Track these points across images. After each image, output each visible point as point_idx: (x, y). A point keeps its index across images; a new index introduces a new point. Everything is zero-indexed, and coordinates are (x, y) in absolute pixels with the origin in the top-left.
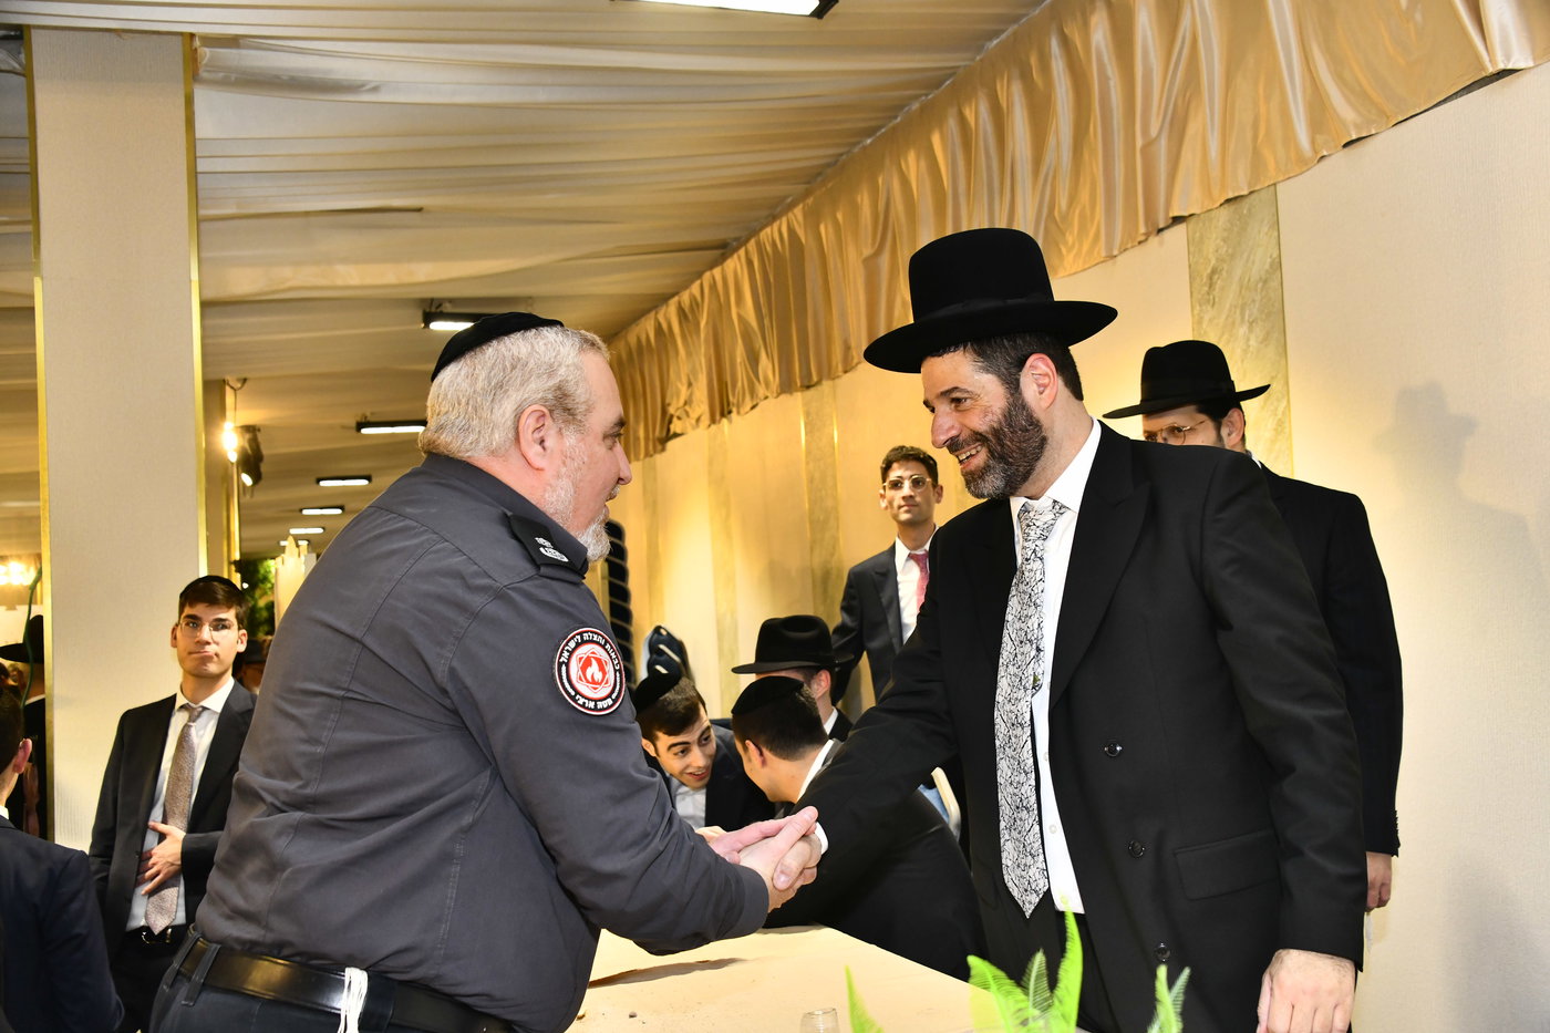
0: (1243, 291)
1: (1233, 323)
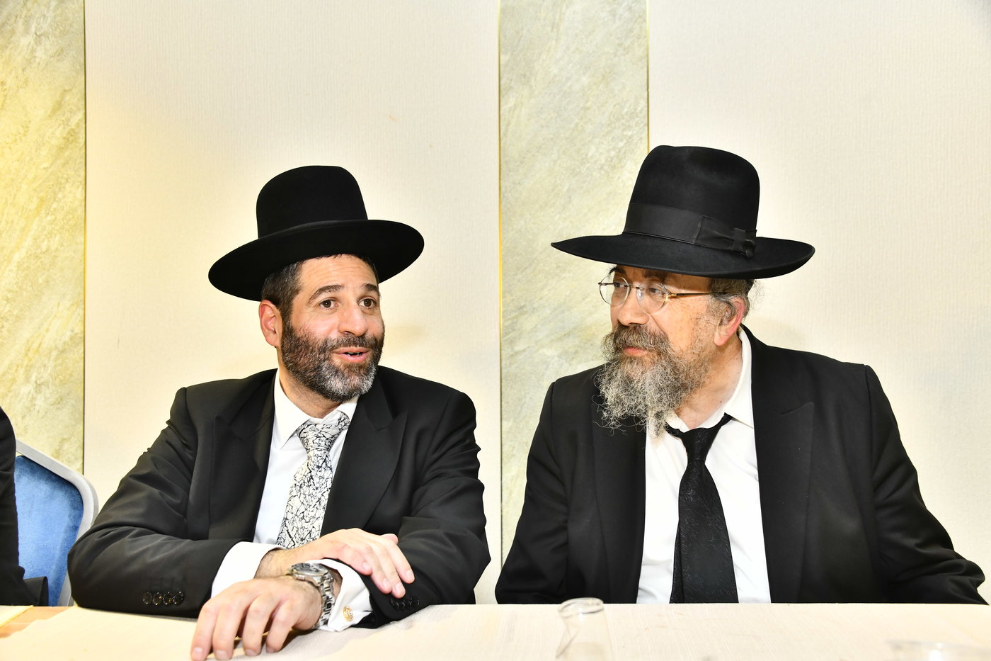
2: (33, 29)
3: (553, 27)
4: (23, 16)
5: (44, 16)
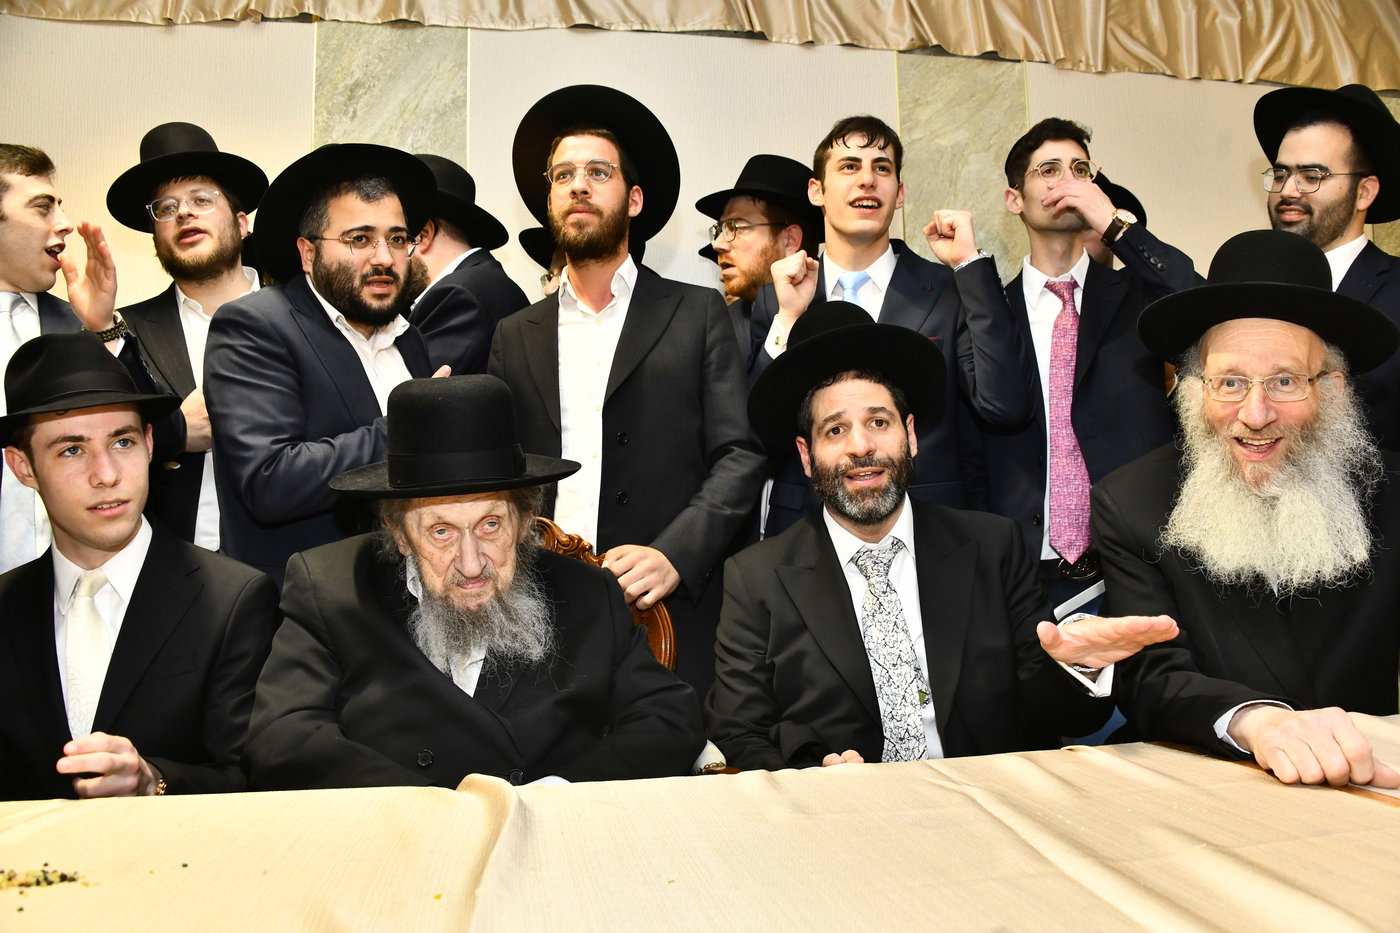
0: (406, 116)
2: (409, 141)
3: (951, 184)
4: (399, 127)
5: (423, 128)
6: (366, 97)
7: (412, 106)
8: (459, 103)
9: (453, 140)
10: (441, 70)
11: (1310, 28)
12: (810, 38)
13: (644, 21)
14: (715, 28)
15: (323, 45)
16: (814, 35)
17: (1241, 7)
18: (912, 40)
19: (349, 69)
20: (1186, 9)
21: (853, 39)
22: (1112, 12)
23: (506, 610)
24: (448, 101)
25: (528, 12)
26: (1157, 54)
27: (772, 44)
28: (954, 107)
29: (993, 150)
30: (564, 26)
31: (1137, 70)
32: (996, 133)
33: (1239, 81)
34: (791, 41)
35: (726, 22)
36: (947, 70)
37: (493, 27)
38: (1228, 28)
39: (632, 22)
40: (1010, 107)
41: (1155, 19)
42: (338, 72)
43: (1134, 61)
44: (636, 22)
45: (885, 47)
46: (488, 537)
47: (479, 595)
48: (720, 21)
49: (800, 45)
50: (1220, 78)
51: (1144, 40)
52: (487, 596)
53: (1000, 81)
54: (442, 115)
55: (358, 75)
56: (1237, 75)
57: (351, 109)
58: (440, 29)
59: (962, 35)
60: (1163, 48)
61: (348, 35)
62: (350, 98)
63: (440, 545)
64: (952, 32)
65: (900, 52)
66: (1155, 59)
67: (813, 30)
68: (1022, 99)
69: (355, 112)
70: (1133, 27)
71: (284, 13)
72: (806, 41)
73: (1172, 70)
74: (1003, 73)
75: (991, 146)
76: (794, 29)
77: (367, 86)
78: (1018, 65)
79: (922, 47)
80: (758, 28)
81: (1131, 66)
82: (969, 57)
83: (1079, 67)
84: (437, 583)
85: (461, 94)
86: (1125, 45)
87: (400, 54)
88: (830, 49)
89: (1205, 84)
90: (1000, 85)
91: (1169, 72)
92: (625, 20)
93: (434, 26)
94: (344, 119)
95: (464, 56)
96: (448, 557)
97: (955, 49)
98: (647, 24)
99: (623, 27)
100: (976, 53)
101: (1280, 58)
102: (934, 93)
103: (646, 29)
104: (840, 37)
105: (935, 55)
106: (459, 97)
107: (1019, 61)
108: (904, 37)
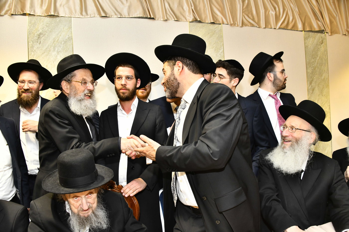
0: (55, 43)
1: (50, 51)
6: (43, 37)
7: (57, 40)
8: (70, 39)
9: (69, 49)
10: (64, 29)
11: (291, 15)
12: (166, 19)
13: (121, 15)
14: (140, 16)
15: (30, 22)
16: (167, 18)
17: (275, 8)
18: (193, 19)
19: (38, 29)
20: (262, 10)
21: (178, 19)
22: (244, 11)
23: (96, 215)
24: (67, 38)
25: (88, 13)
26: (255, 22)
27: (156, 21)
28: (204, 37)
29: (214, 48)
30: (99, 16)
31: (250, 26)
32: (215, 43)
33: (275, 29)
34: (161, 20)
35: (144, 15)
36: (202, 27)
37: (79, 17)
38: (272, 15)
39: (118, 15)
40: (218, 37)
41: (254, 12)
42: (35, 30)
43: (249, 24)
44: (119, 15)
45: (186, 21)
46: (89, 198)
47: (88, 213)
48: (142, 14)
49: (163, 21)
50: (270, 28)
51: (252, 18)
52: (90, 212)
53: (215, 30)
54: (65, 42)
55: (41, 31)
56: (274, 27)
57: (39, 41)
58: (64, 17)
59: (206, 17)
60: (256, 20)
61: (37, 19)
62: (39, 38)
63: (76, 201)
64: (203, 17)
65: (190, 22)
66: (254, 23)
67: (166, 16)
68: (221, 34)
69: (40, 42)
70: (249, 15)
71: (18, 13)
72: (165, 20)
73: (259, 26)
74: (217, 27)
75: (214, 47)
76: (161, 16)
77: (43, 34)
78: (220, 25)
79: (195, 21)
80: (152, 17)
81: (248, 25)
82: (208, 23)
83: (235, 25)
84: (76, 211)
85: (71, 36)
86: (247, 19)
87: (52, 25)
88: (172, 22)
89: (266, 29)
90: (216, 31)
91: (258, 27)
92: (116, 15)
93: (62, 17)
94: (37, 44)
95: (71, 25)
96: (78, 204)
97: (204, 21)
98: (122, 15)
99: (115, 16)
100: (209, 22)
101: (284, 22)
102: (199, 33)
103: (122, 17)
104: (174, 19)
105: (199, 23)
106: (69, 37)
107: (220, 24)
108: (191, 18)
